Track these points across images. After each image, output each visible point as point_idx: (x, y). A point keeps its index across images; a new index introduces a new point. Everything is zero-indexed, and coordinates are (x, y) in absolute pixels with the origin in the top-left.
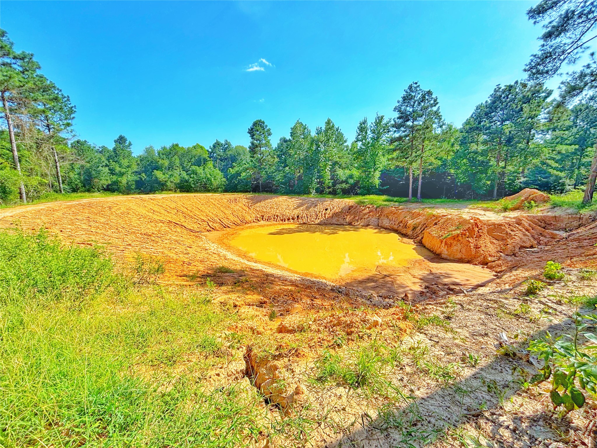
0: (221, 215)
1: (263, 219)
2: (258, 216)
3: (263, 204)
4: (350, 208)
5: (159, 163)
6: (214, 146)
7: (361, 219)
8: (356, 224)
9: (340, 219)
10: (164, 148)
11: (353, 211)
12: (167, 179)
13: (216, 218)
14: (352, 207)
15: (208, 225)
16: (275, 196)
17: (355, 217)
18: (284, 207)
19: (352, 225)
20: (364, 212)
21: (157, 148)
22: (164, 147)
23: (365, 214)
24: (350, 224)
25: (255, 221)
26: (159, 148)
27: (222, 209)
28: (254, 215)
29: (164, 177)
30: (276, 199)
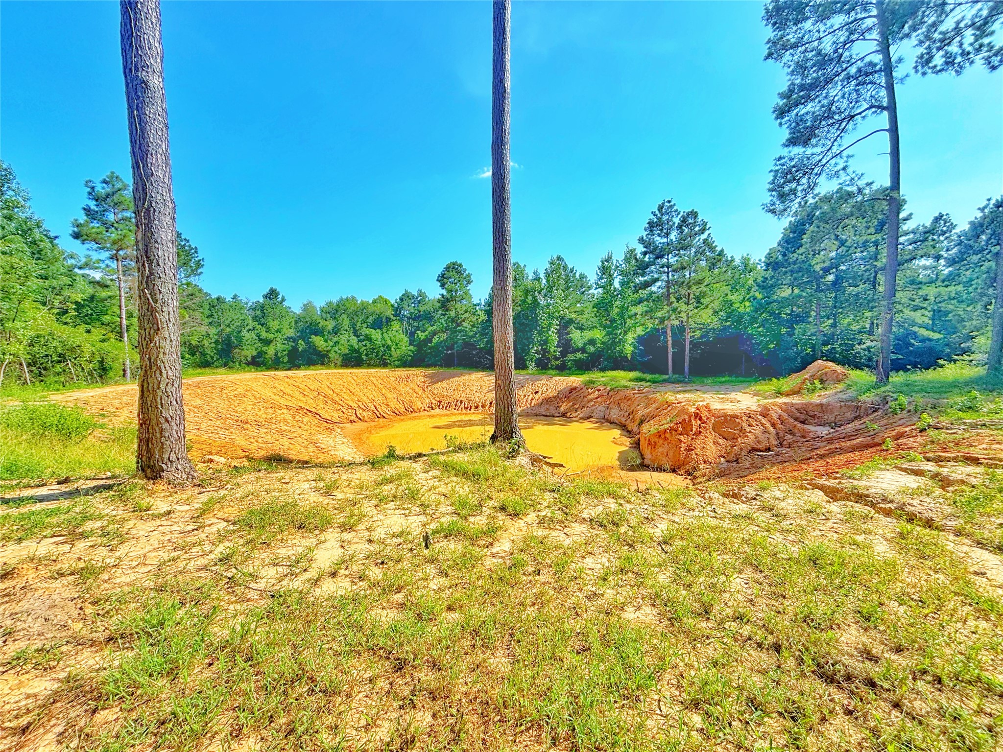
0: (379, 399)
1: (439, 406)
2: (434, 401)
3: (444, 384)
4: (572, 390)
5: (320, 325)
6: (402, 300)
7: (583, 407)
8: (574, 415)
9: (551, 407)
10: (329, 304)
11: (575, 395)
12: (329, 348)
13: (370, 405)
14: (575, 389)
15: (356, 414)
16: (466, 371)
17: (574, 404)
18: (474, 388)
19: (566, 417)
20: (590, 397)
21: (319, 303)
22: (331, 302)
23: (590, 401)
24: (564, 415)
25: (426, 408)
26: (323, 304)
27: (384, 391)
28: (427, 401)
29: (326, 344)
30: (467, 377)
